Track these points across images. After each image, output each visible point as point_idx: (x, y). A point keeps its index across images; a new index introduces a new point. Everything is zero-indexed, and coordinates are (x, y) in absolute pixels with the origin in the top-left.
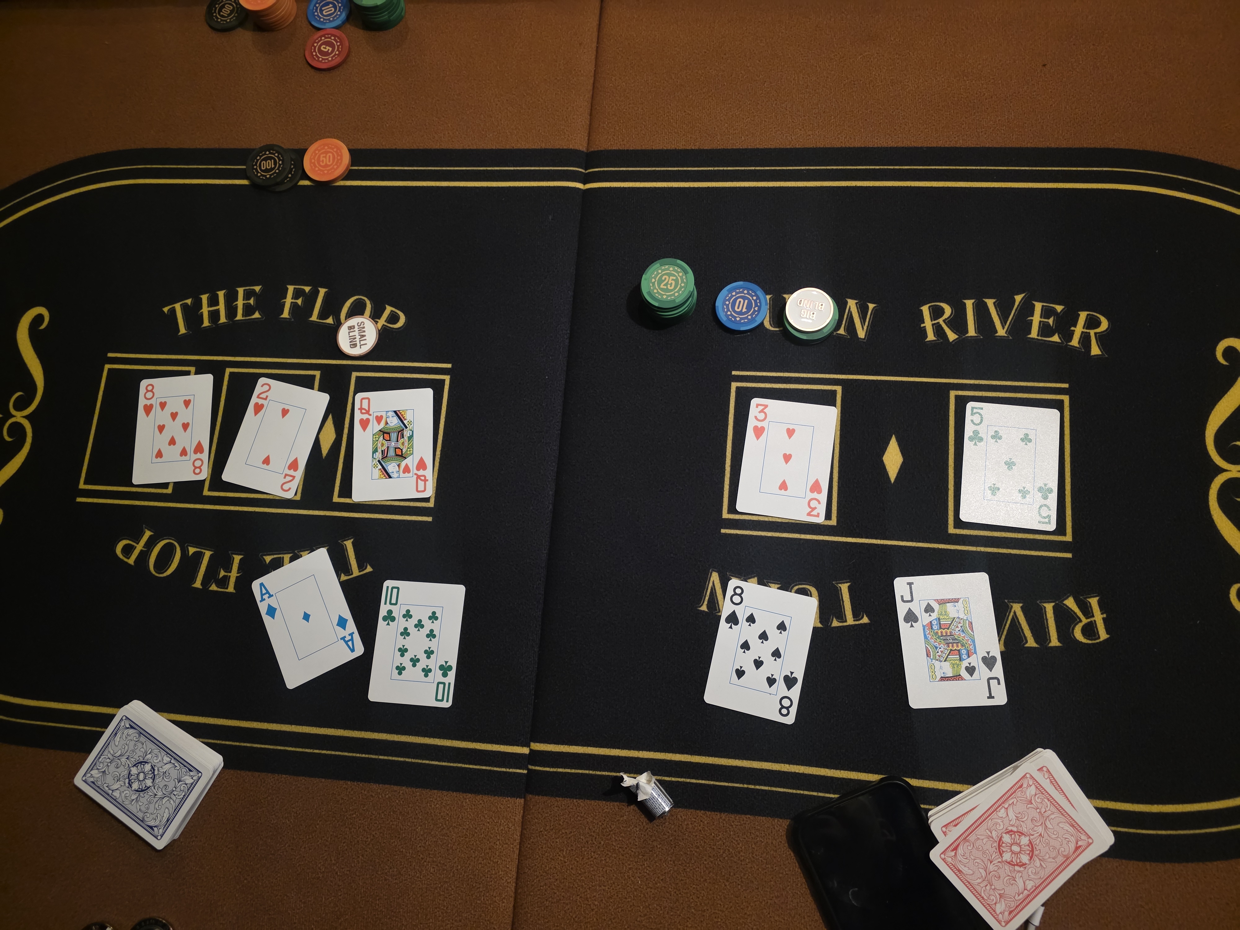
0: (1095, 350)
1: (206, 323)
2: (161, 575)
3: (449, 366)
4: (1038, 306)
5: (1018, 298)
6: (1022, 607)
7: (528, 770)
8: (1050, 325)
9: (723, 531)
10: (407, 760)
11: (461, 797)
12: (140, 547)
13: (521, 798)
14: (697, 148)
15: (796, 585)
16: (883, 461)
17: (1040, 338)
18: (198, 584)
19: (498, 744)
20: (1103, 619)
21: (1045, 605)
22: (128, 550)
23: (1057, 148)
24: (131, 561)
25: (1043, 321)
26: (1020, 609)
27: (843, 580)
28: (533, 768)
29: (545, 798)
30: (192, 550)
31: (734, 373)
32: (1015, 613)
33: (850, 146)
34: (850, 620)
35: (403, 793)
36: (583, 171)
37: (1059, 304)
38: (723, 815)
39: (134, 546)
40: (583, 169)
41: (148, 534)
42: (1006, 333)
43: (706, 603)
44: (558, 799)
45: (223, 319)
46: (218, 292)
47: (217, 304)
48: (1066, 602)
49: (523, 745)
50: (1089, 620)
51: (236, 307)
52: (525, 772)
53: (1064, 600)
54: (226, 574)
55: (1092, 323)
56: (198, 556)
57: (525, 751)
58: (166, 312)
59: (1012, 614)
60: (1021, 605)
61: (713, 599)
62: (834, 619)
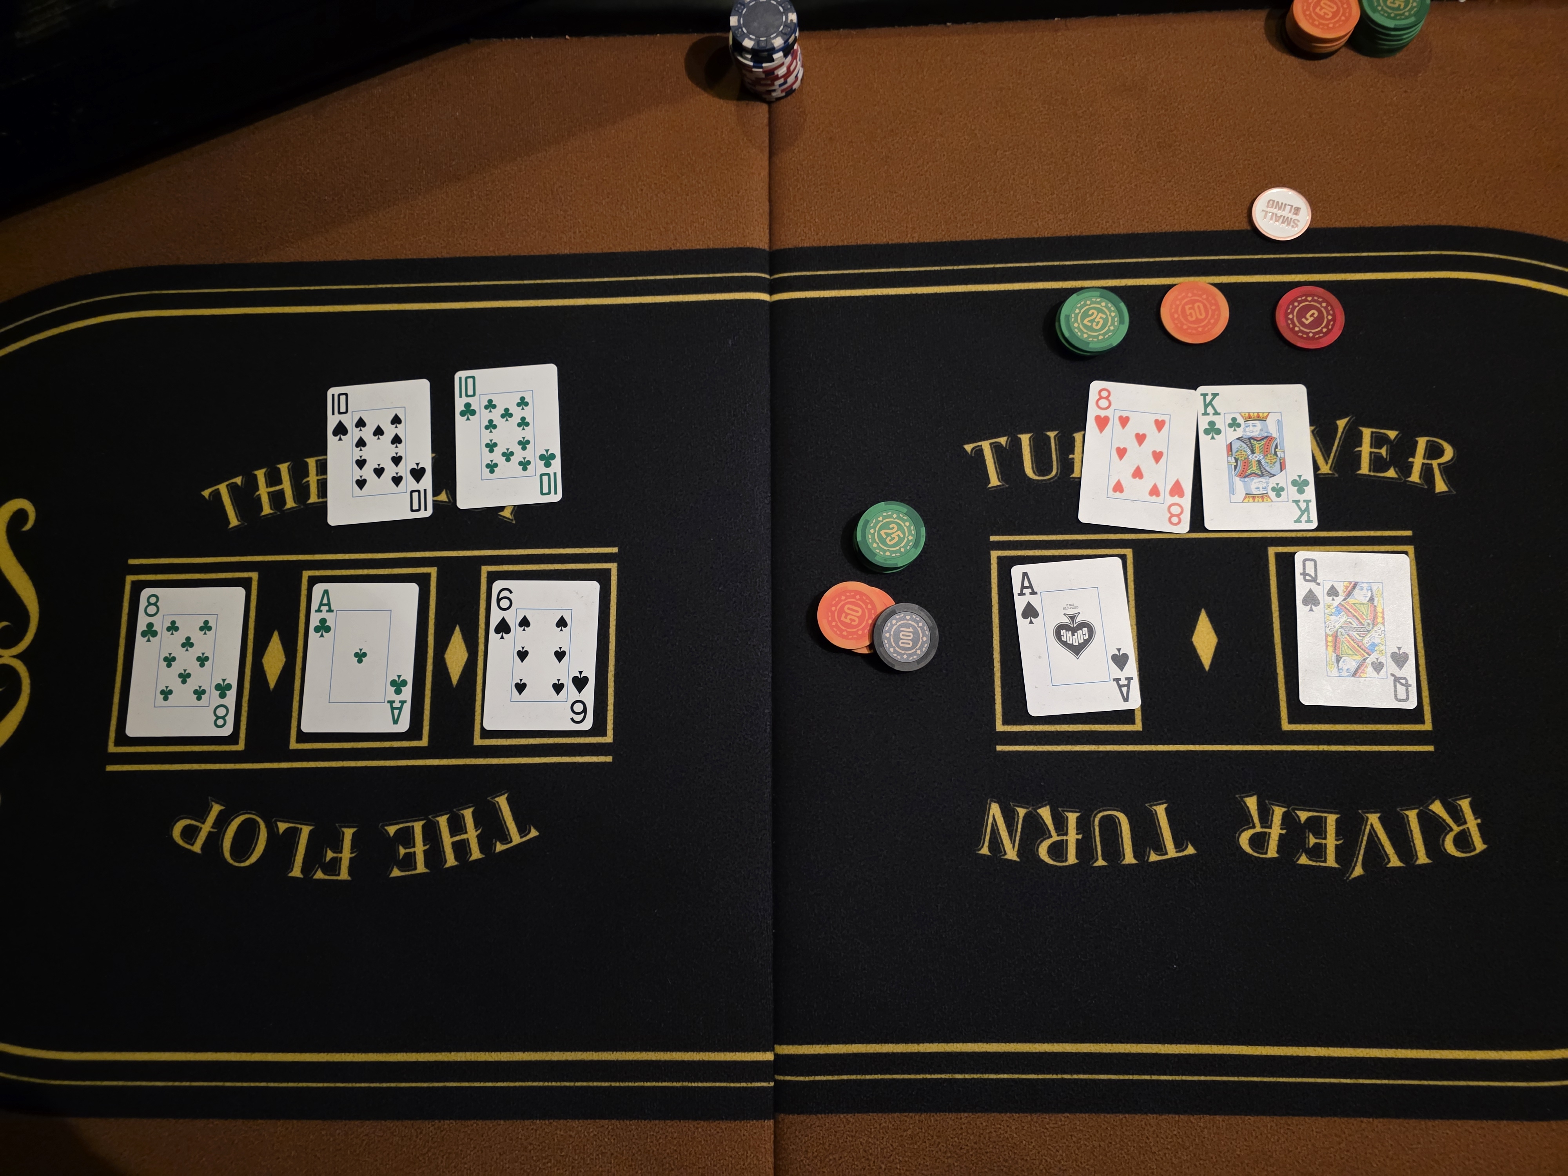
0: (1441, 486)
1: (267, 510)
2: (242, 865)
3: (615, 550)
4: (1367, 433)
5: (1342, 423)
6: (1380, 818)
7: (776, 1081)
8: (1382, 456)
9: (999, 748)
10: (613, 1084)
11: (691, 1126)
12: (206, 828)
13: (769, 1119)
14: (915, 241)
15: (1100, 812)
16: (1192, 643)
17: (1372, 474)
18: (296, 872)
19: (733, 1051)
20: (1478, 825)
21: (1407, 812)
22: (190, 833)
23: (1372, 227)
24: (197, 848)
25: (1374, 452)
26: (1377, 820)
27: (1158, 800)
28: (781, 1078)
29: (802, 1117)
30: (282, 826)
31: (993, 538)
32: (1372, 825)
33: (1114, 233)
34: (1172, 852)
35: (613, 1129)
36: (767, 276)
37: (1392, 429)
38: (1035, 1116)
39: (198, 827)
40: (767, 274)
41: (216, 809)
42: (1330, 469)
43: (986, 844)
44: (820, 1116)
45: (290, 503)
46: (279, 466)
47: (279, 482)
48: (1432, 807)
49: (765, 1049)
50: (1461, 828)
51: (307, 486)
52: (772, 1084)
53: (1429, 805)
54: (335, 855)
55: (1434, 452)
56: (293, 834)
57: (769, 1056)
58: (207, 497)
59: (1368, 827)
60: (1378, 815)
61: (996, 838)
62: (1152, 852)
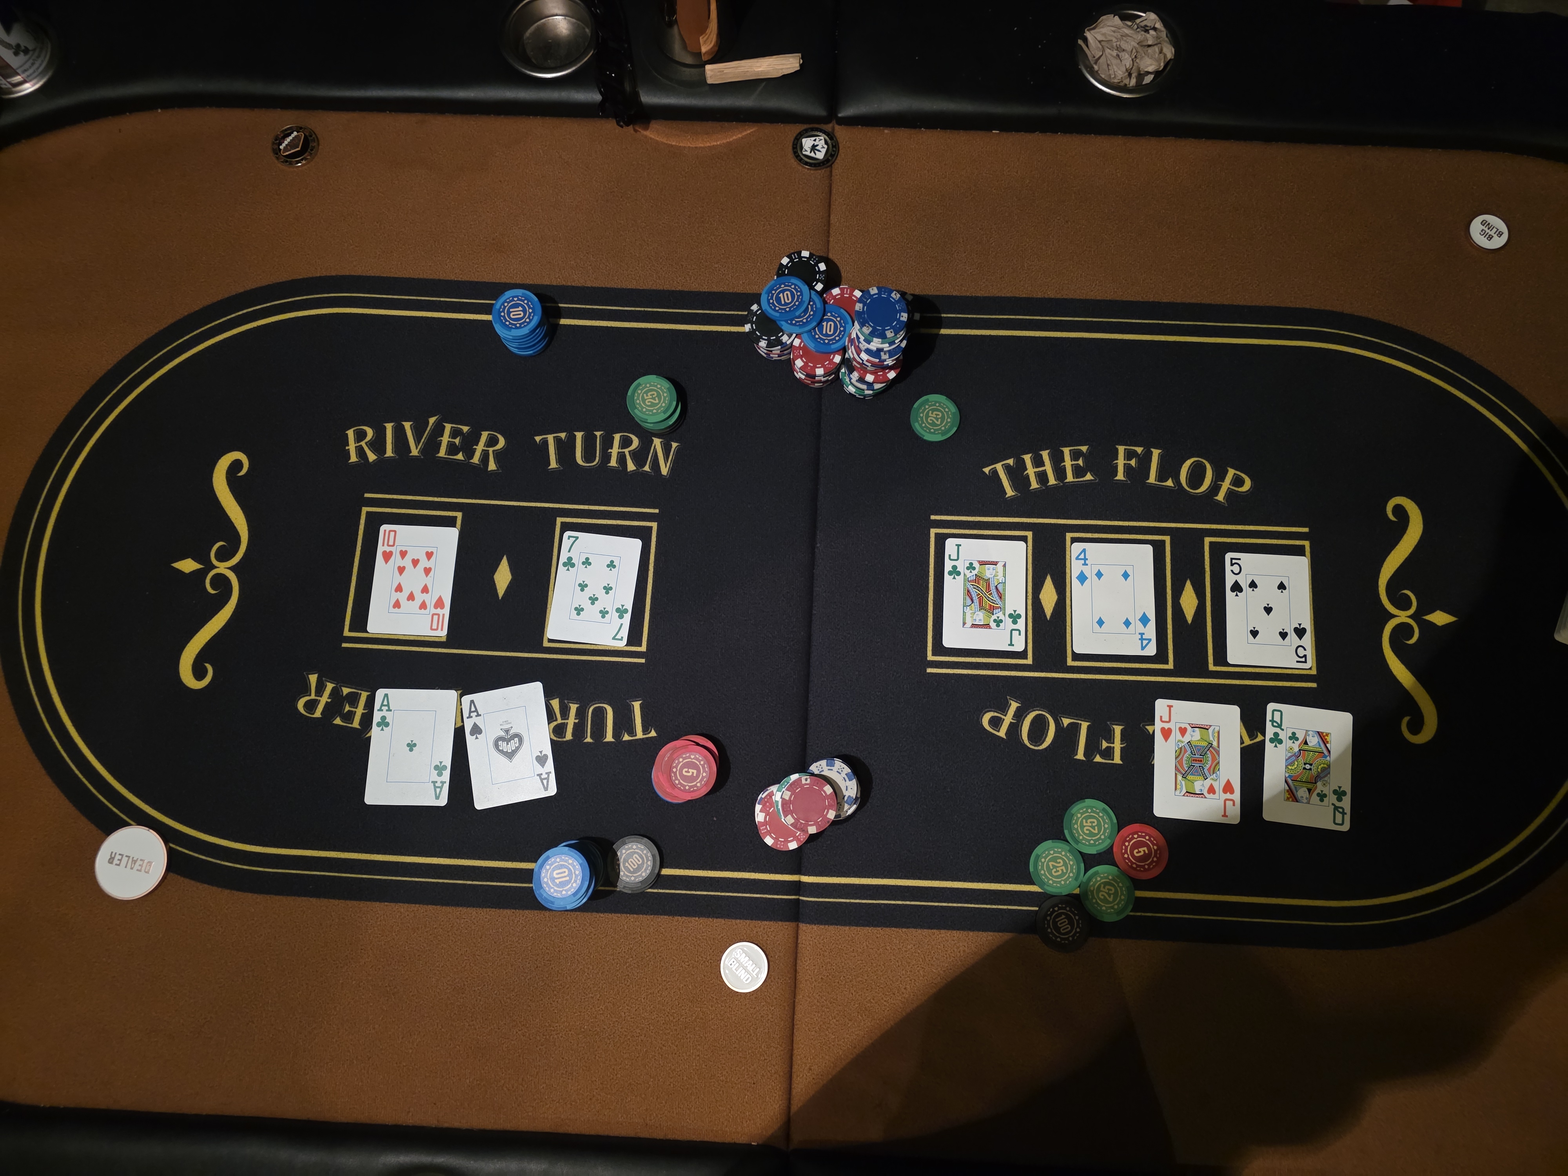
0: (313, 678)
2: (1196, 459)
3: (929, 670)
4: (356, 723)
8: (349, 705)
9: (657, 511)
12: (1226, 485)
15: (594, 466)
16: (512, 575)
17: (359, 692)
18: (1156, 453)
20: (348, 445)
21: (392, 455)
24: (1231, 472)
25: (354, 708)
26: (413, 451)
27: (554, 471)
30: (1170, 483)
31: (643, 661)
32: (417, 448)
36: (801, 898)
39: (1233, 486)
41: (1220, 497)
43: (673, 450)
48: (375, 457)
50: (360, 444)
53: (377, 459)
55: (311, 706)
56: (1161, 477)
59: (420, 447)
60: (411, 454)
61: (666, 453)
62: (563, 439)
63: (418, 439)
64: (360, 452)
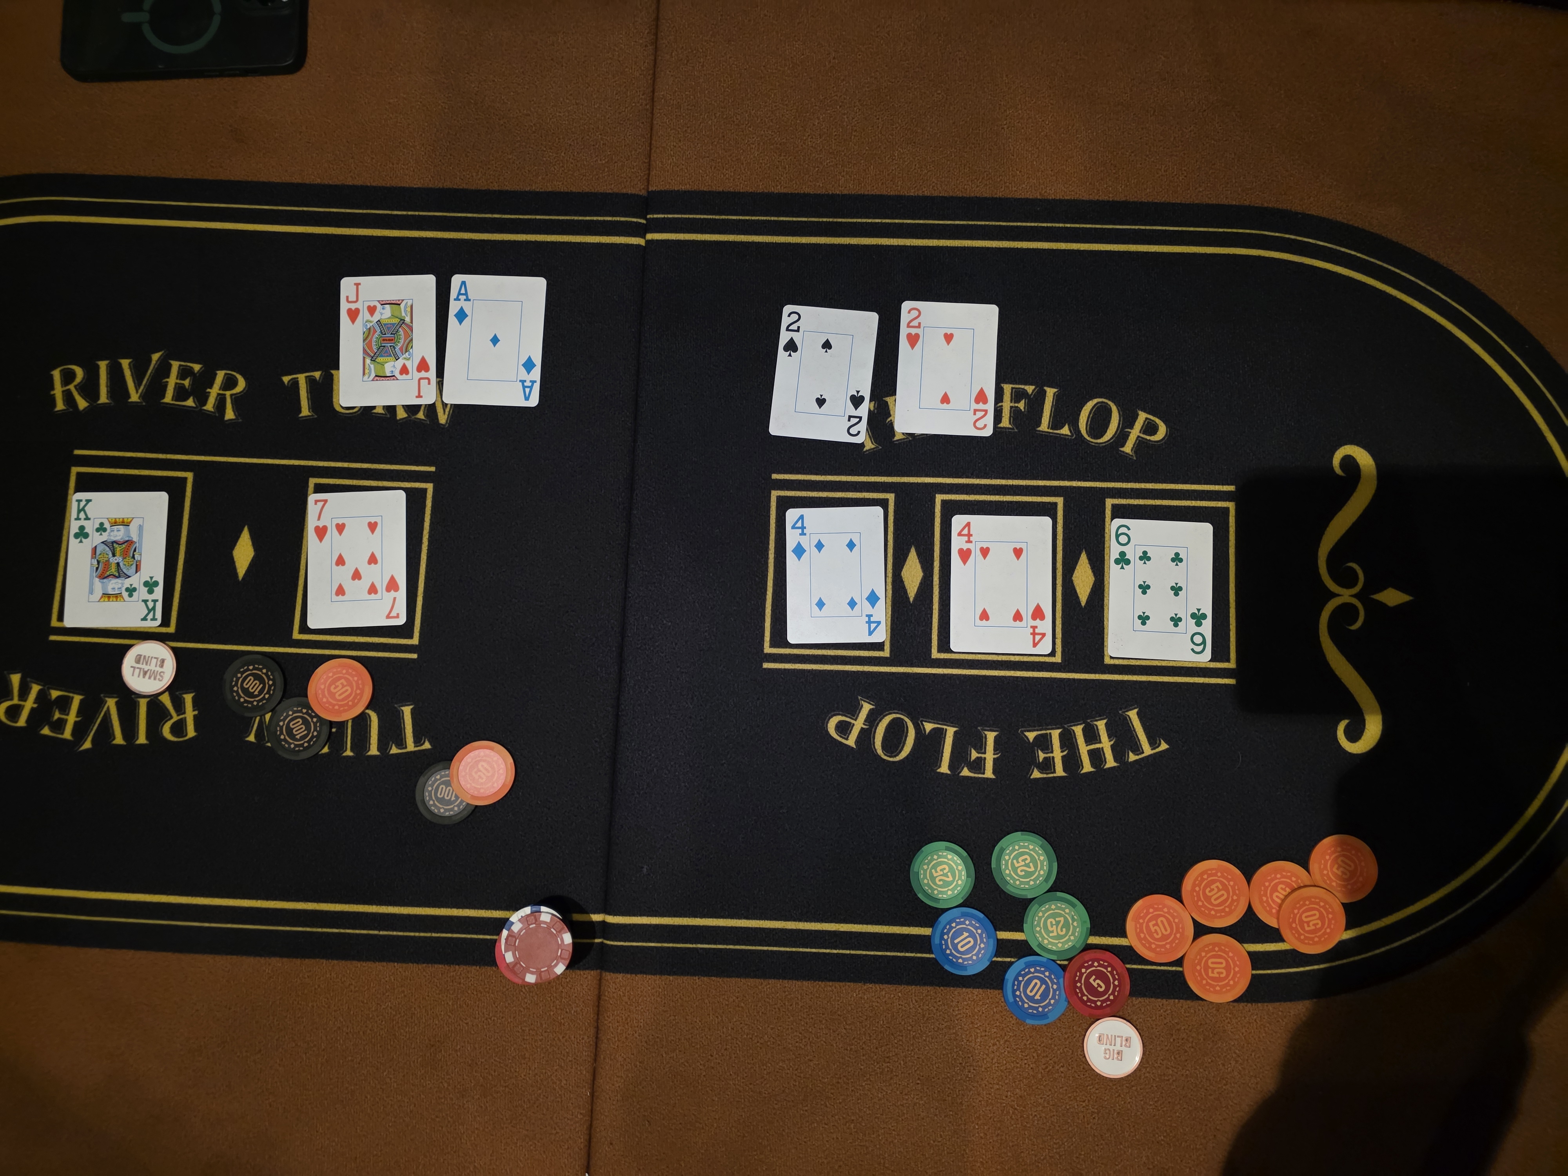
0: (15, 679)
1: (1101, 725)
2: (1100, 400)
3: (766, 666)
4: (68, 734)
5: (87, 745)
6: (130, 398)
7: (646, 218)
8: (59, 710)
9: (433, 469)
11: (714, 187)
12: (1135, 433)
13: (652, 191)
14: (453, 967)
15: (355, 412)
16: (255, 550)
17: (72, 695)
18: (1050, 392)
19: (678, 240)
20: (53, 389)
21: (107, 401)
22: (1150, 428)
24: (1142, 416)
25: (65, 715)
26: (132, 396)
27: (307, 419)
28: (641, 220)
29: (624, 191)
31: (415, 656)
32: (137, 392)
33: (259, 958)
34: (302, 378)
35: (777, 186)
36: (607, 941)
37: (45, 736)
39: (1143, 434)
40: (607, 944)
41: (1128, 448)
42: (106, 701)
44: (610, 192)
45: (1078, 730)
46: (1092, 770)
47: (1091, 753)
48: (86, 404)
49: (653, 241)
50: (68, 387)
51: (1063, 747)
52: (648, 216)
53: (88, 406)
55: (14, 712)
57: (649, 236)
58: (1163, 742)
59: (140, 391)
62: (318, 379)
63: (138, 379)
64: (68, 398)
